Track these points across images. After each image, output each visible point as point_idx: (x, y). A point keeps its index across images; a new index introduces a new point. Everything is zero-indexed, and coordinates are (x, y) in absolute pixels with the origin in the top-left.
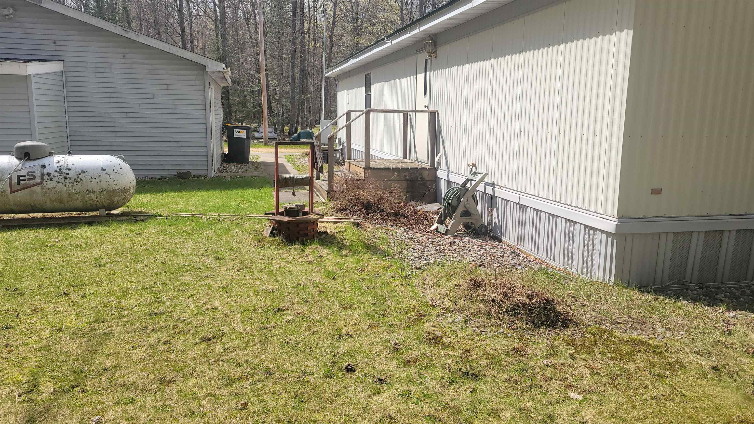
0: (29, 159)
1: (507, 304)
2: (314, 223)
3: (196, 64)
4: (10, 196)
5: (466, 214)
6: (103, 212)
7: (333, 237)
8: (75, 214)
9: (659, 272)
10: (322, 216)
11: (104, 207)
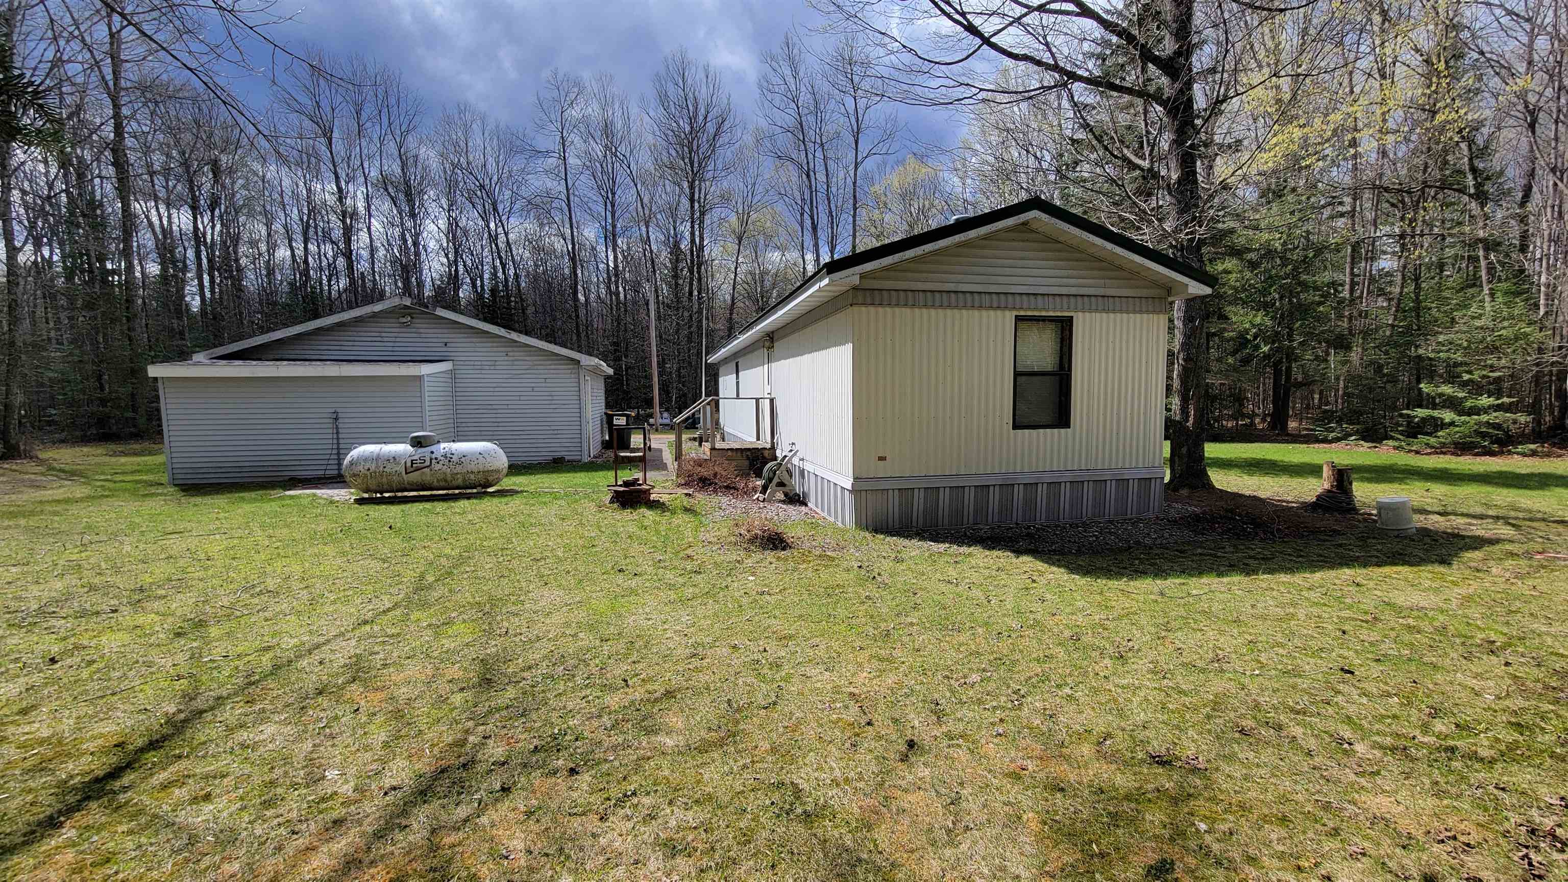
0: (421, 447)
1: (748, 536)
2: (647, 492)
3: (572, 360)
4: (405, 477)
5: (781, 484)
6: (479, 489)
7: (663, 504)
8: (457, 491)
9: (890, 520)
10: (653, 487)
11: (480, 485)
